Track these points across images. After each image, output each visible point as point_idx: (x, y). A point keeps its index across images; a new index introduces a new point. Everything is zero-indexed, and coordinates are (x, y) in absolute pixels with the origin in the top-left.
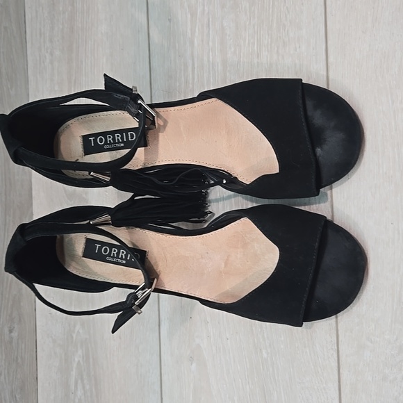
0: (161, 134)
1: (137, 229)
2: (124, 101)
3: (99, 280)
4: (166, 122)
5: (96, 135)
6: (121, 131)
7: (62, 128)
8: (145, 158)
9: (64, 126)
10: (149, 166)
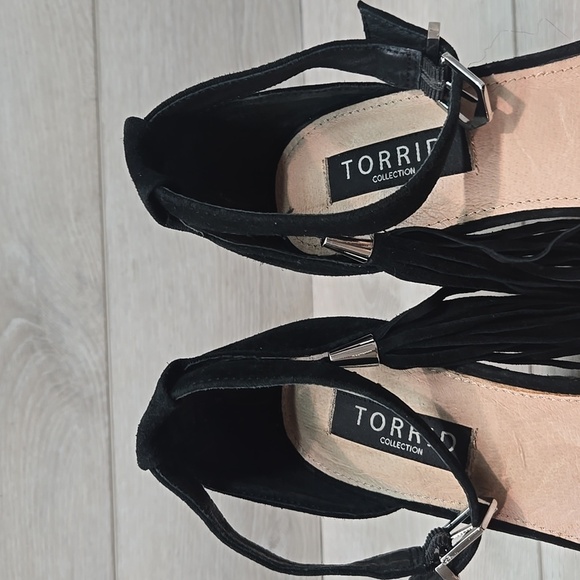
0: (506, 138)
1: (450, 374)
2: (407, 62)
3: (368, 487)
4: (519, 106)
5: (354, 154)
6: (408, 140)
7: (290, 146)
8: (468, 200)
9: (295, 140)
10: (478, 217)
